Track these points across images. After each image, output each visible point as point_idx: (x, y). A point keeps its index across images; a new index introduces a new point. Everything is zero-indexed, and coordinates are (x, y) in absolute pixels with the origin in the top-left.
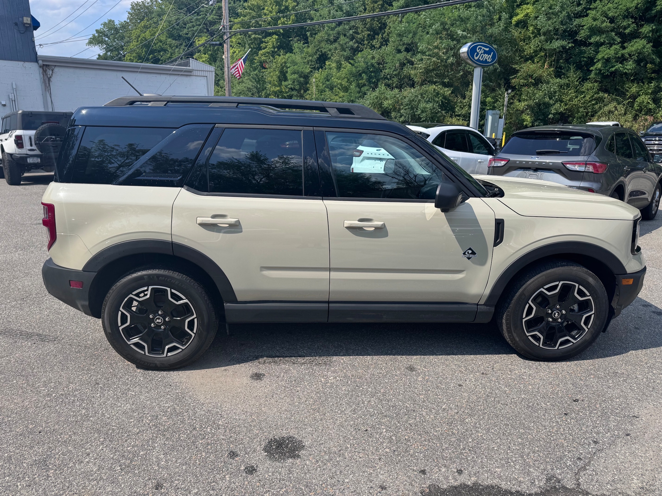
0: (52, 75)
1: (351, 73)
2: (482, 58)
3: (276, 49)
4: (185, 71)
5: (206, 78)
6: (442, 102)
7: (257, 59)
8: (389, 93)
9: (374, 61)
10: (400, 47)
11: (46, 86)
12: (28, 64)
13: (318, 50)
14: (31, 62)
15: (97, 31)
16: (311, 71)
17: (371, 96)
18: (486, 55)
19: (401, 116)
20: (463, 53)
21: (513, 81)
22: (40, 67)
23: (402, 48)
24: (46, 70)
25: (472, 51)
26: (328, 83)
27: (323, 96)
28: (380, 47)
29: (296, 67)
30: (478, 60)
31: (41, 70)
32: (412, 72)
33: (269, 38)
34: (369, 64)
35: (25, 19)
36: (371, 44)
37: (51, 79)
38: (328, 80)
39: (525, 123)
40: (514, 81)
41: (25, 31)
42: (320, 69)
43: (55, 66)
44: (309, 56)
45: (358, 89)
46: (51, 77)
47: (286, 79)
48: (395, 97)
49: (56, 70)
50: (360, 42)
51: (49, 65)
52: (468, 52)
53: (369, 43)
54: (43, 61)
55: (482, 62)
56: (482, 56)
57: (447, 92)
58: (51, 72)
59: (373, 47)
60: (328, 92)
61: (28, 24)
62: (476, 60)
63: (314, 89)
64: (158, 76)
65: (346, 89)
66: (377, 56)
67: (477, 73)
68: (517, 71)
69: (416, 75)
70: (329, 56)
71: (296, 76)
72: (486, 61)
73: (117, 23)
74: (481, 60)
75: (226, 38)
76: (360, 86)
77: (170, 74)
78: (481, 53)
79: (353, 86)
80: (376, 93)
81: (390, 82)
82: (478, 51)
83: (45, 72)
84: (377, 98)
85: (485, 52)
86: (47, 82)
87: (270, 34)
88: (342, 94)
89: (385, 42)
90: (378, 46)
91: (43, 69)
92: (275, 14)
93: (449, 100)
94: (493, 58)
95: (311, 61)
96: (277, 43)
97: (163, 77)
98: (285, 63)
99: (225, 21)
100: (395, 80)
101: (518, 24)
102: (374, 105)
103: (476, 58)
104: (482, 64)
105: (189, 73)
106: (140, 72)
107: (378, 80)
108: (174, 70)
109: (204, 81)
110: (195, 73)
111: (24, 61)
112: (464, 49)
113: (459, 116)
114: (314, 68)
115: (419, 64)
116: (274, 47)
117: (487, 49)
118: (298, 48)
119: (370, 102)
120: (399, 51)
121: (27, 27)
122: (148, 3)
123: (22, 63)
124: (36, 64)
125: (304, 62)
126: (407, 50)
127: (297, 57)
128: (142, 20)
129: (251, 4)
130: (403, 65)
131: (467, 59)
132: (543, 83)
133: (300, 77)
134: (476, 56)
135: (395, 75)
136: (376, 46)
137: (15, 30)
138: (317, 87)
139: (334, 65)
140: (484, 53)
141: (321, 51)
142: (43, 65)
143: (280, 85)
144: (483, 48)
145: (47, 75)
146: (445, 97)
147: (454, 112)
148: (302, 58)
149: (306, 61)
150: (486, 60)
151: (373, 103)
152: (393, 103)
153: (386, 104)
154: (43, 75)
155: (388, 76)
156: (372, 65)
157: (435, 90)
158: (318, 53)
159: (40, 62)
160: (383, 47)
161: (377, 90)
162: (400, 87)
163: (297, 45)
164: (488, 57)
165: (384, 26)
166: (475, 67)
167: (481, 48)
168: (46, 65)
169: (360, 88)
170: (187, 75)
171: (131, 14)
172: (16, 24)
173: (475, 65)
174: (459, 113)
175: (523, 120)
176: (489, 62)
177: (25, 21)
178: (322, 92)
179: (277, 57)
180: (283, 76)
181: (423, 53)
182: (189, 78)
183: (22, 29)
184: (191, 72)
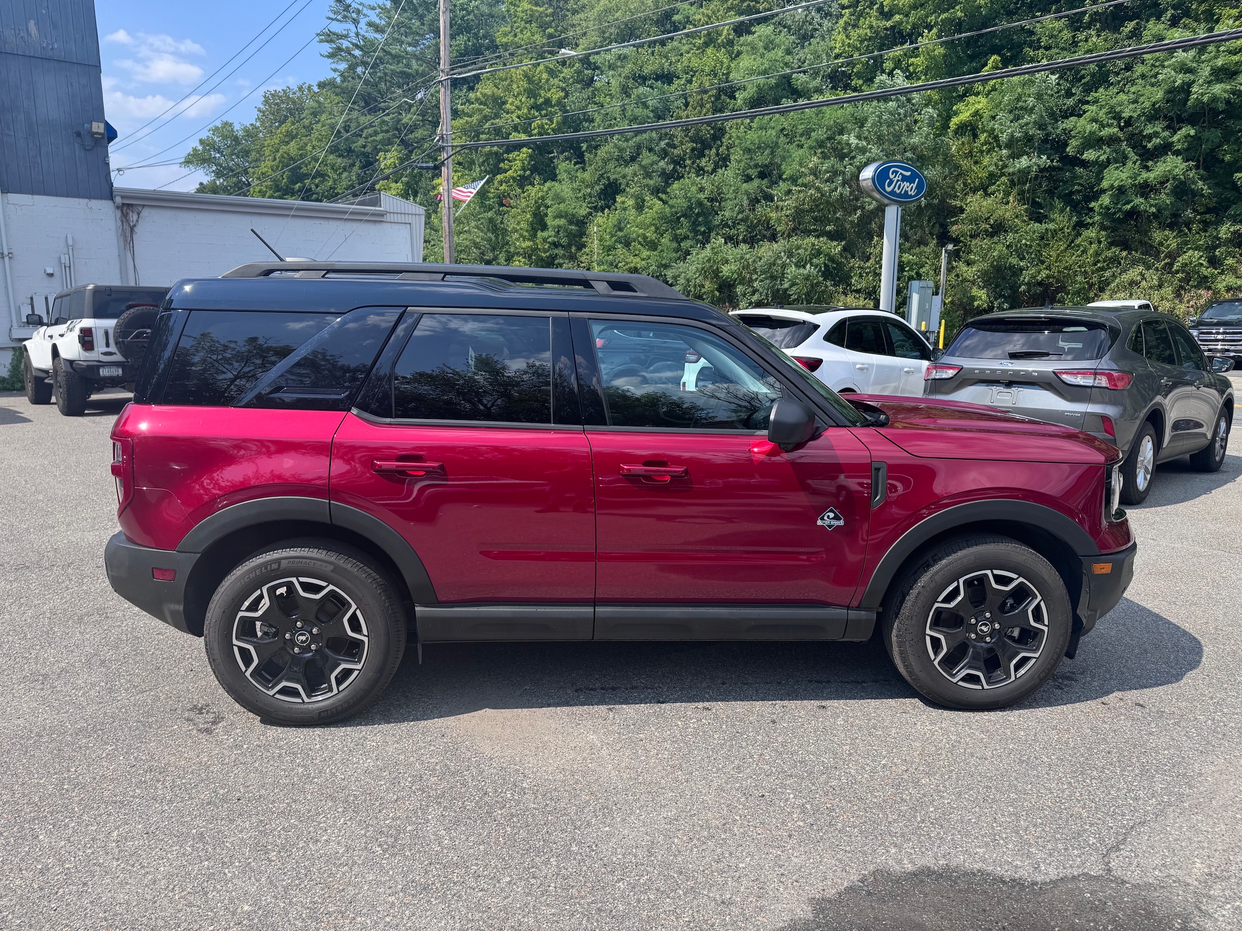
0: (137, 221)
1: (662, 217)
2: (899, 188)
3: (528, 173)
4: (373, 215)
5: (408, 226)
6: (826, 266)
7: (492, 190)
8: (731, 252)
9: (701, 196)
10: (750, 171)
11: (125, 241)
12: (96, 204)
13: (602, 175)
14: (101, 199)
15: (202, 142)
16: (590, 214)
17: (700, 256)
18: (907, 184)
19: (753, 293)
20: (864, 180)
21: (954, 228)
22: (118, 208)
23: (753, 172)
24: (127, 214)
25: (881, 177)
26: (620, 234)
27: (611, 257)
28: (714, 171)
29: (562, 206)
30: (893, 193)
31: (119, 213)
32: (773, 215)
33: (516, 153)
34: (693, 200)
35: (95, 124)
36: (698, 166)
37: (136, 229)
38: (621, 230)
39: (976, 304)
41: (94, 147)
42: (607, 210)
43: (144, 206)
44: (586, 187)
45: (675, 245)
46: (135, 226)
47: (544, 227)
48: (742, 258)
49: (145, 212)
50: (678, 162)
51: (132, 205)
52: (873, 179)
53: (693, 163)
54: (123, 197)
55: (900, 195)
56: (900, 185)
57: (836, 248)
58: (135, 217)
59: (700, 171)
60: (620, 250)
61: (100, 134)
62: (889, 193)
63: (594, 245)
64: (324, 223)
65: (653, 246)
66: (708, 187)
67: (892, 215)
68: (962, 210)
69: (779, 220)
70: (623, 186)
71: (562, 222)
72: (906, 194)
73: (237, 127)
74: (898, 192)
75: (446, 157)
76: (677, 239)
77: (346, 220)
78: (898, 181)
79: (665, 240)
80: (707, 252)
81: (733, 232)
82: (891, 176)
83: (125, 216)
84: (709, 260)
85: (905, 179)
86: (128, 234)
87: (518, 146)
88: (645, 253)
89: (723, 161)
90: (710, 169)
91: (122, 211)
92: (526, 111)
93: (840, 265)
94: (919, 188)
95: (590, 195)
96: (529, 163)
97: (333, 224)
98: (543, 198)
99: (444, 128)
100: (742, 228)
101: (962, 129)
102: (703, 272)
103: (889, 189)
104: (900, 199)
105: (378, 218)
106: (293, 216)
107: (710, 230)
108: (352, 213)
109: (405, 231)
110: (388, 218)
111: (90, 197)
112: (868, 173)
113: (858, 291)
114: (595, 207)
115: (785, 200)
116: (524, 169)
117: (908, 174)
118: (565, 171)
119: (697, 268)
120: (748, 179)
121: (97, 140)
122: (294, 93)
123: (86, 201)
124: (110, 202)
125: (577, 198)
126: (762, 176)
127: (564, 188)
128: (282, 123)
129: (481, 93)
130: (754, 202)
131: (873, 190)
132: (1007, 232)
133: (571, 223)
134: (889, 186)
135: (742, 220)
136: (706, 169)
137: (76, 145)
138: (600, 240)
139: (631, 202)
140: (903, 180)
141: (608, 178)
142: (123, 204)
143: (534, 236)
144: (901, 171)
145: (128, 221)
146: (832, 259)
147: (850, 285)
148: (573, 189)
149: (580, 195)
150: (906, 192)
151: (703, 268)
152: (739, 269)
153: (726, 270)
154: (122, 222)
155: (730, 223)
156: (700, 204)
157: (813, 245)
158: (603, 181)
159: (118, 200)
160: (720, 170)
161: (708, 246)
162: (752, 241)
163: (563, 166)
164: (910, 188)
165: (719, 133)
166: (887, 205)
167: (897, 172)
168: (129, 205)
169: (679, 243)
170: (375, 221)
171: (263, 112)
172: (79, 134)
173: (886, 201)
174: (859, 287)
175: (974, 298)
176: (911, 196)
177: (94, 130)
178: (609, 249)
179: (530, 187)
180: (539, 222)
181: (794, 180)
182: (378, 226)
183: (89, 142)
184: (382, 215)
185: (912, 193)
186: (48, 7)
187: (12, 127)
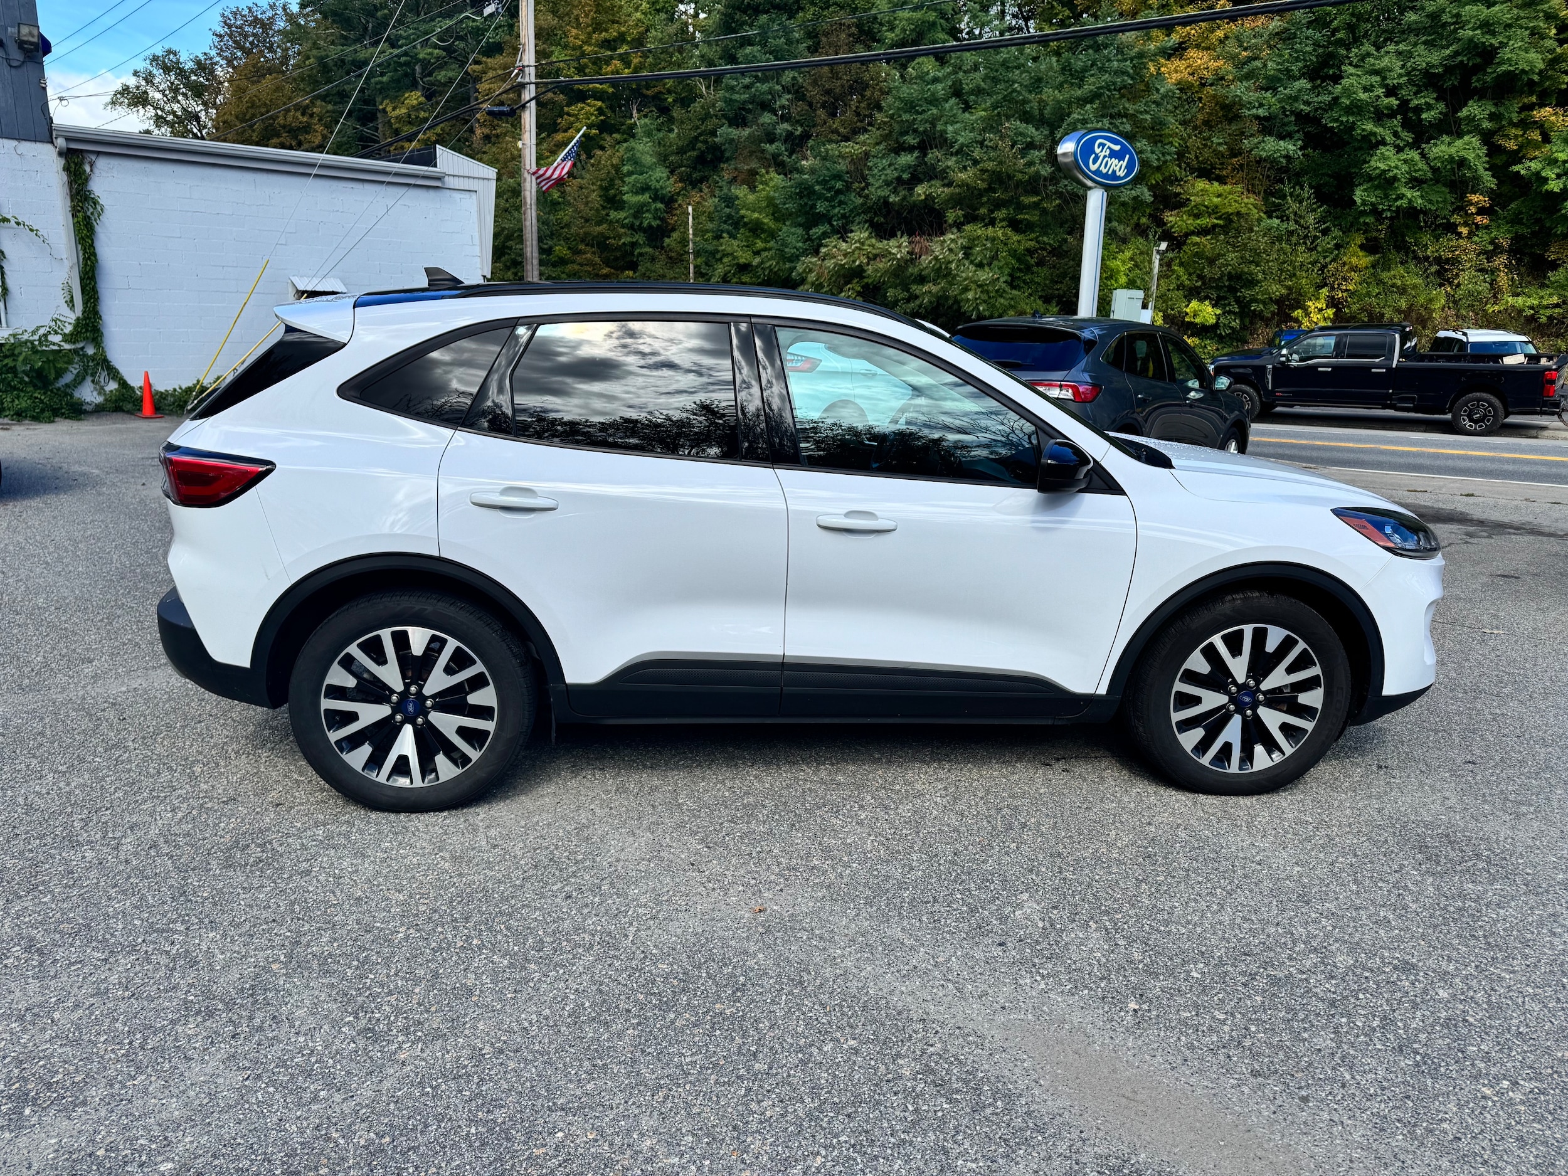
0: (91, 174)
2: (1105, 167)
3: (595, 132)
4: (424, 177)
5: (473, 195)
12: (28, 148)
13: (697, 138)
14: (34, 141)
15: (135, 74)
16: (682, 189)
18: (1115, 161)
20: (1065, 155)
22: (60, 154)
24: (76, 164)
25: (1085, 150)
27: (712, 247)
29: (643, 177)
30: (1098, 172)
31: (63, 162)
35: (23, 30)
41: (23, 62)
42: (704, 185)
43: (98, 153)
44: (675, 152)
45: (802, 232)
46: (88, 177)
47: (619, 205)
48: (890, 252)
49: (102, 163)
51: (83, 151)
52: (1075, 152)
54: (68, 139)
55: (1106, 176)
56: (1107, 163)
58: (88, 169)
60: (727, 240)
61: (31, 43)
62: (1094, 173)
63: (688, 230)
64: (358, 187)
65: (770, 235)
67: (1095, 202)
68: (1185, 201)
70: (728, 155)
71: (645, 197)
72: (1114, 176)
73: (184, 56)
74: (1104, 171)
75: (527, 98)
77: (389, 183)
78: (1105, 157)
79: (788, 228)
82: (1097, 150)
83: (72, 167)
85: (1113, 154)
87: (582, 97)
88: (760, 244)
91: (68, 160)
94: (1130, 168)
95: (682, 164)
96: (596, 118)
97: (369, 189)
98: (617, 166)
99: (526, 57)
103: (1093, 167)
104: (1105, 181)
105: (432, 183)
106: (316, 176)
107: (850, 214)
108: (395, 174)
109: (470, 202)
110: (446, 182)
111: (19, 138)
112: (1067, 146)
114: (689, 181)
117: (1117, 148)
118: (646, 131)
121: (30, 51)
122: (264, 12)
123: (14, 143)
124: (49, 147)
125: (663, 167)
126: (923, 145)
128: (247, 53)
131: (1073, 169)
133: (655, 199)
134: (1094, 162)
136: (841, 133)
138: (698, 226)
140: (1111, 156)
141: (706, 141)
142: (69, 150)
144: (1108, 144)
145: (78, 174)
146: (1017, 258)
148: (658, 156)
149: (666, 164)
150: (1114, 172)
153: (872, 269)
154: (69, 173)
157: (994, 239)
158: (698, 146)
159: (61, 143)
160: (860, 136)
163: (645, 124)
166: (1090, 188)
167: (1103, 145)
168: (77, 151)
169: (806, 229)
170: (430, 188)
171: (220, 36)
173: (1089, 183)
176: (1119, 178)
177: (28, 38)
178: (710, 238)
179: (599, 153)
180: (612, 199)
182: (432, 194)
183: (17, 55)
184: (438, 179)
185: (1121, 173)
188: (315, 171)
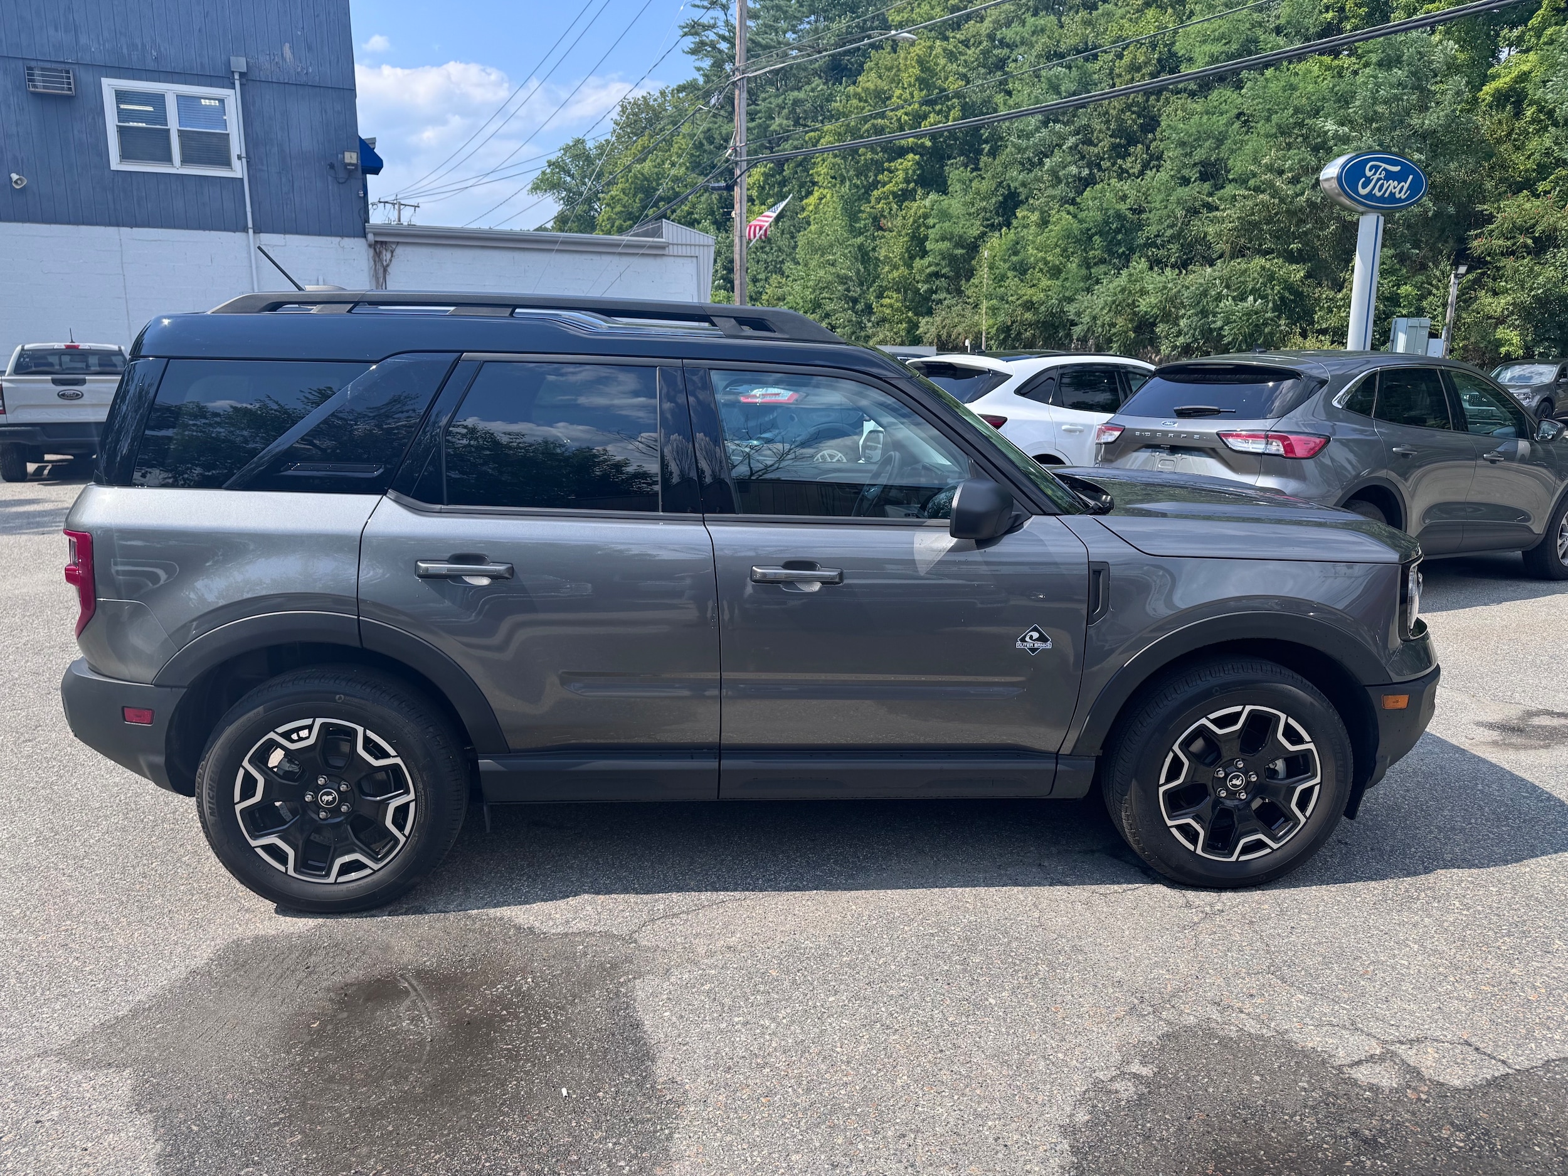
0: (391, 260)
1: (1068, 235)
2: (1380, 190)
3: (912, 185)
4: (651, 247)
5: (694, 260)
6: (1282, 298)
7: (868, 209)
8: (1154, 280)
9: (1123, 207)
10: (1186, 172)
11: (378, 282)
12: (347, 242)
13: (1000, 184)
14: (354, 237)
15: (550, 164)
16: (984, 234)
17: (1112, 285)
18: (1393, 183)
19: (1179, 334)
20: (1327, 180)
21: (1475, 243)
22: (370, 246)
23: (1194, 175)
24: (380, 252)
25: (1352, 175)
26: (1014, 259)
27: (1002, 289)
28: (1142, 173)
29: (947, 224)
30: (1370, 196)
31: (371, 251)
32: (1211, 230)
33: (900, 161)
34: (1111, 212)
35: (347, 155)
36: (1120, 167)
37: (389, 269)
38: (1016, 253)
39: (1503, 350)
40: (1477, 245)
41: (347, 179)
42: (1004, 228)
43: (398, 243)
44: (982, 199)
45: (1084, 272)
46: (388, 265)
47: (924, 253)
48: (1165, 288)
49: (399, 250)
50: (1095, 164)
51: (386, 243)
52: (1339, 178)
53: (1113, 164)
54: (375, 234)
55: (1382, 199)
56: (1382, 186)
57: (1297, 273)
58: (389, 255)
59: (1122, 174)
60: (1012, 282)
61: (353, 164)
62: (1365, 197)
63: (984, 274)
64: (596, 258)
65: (1055, 272)
66: (1132, 194)
67: (1369, 227)
68: (1490, 219)
69: (1219, 235)
70: (1022, 197)
71: (947, 245)
72: (1392, 198)
73: (590, 145)
74: (1379, 194)
75: (739, 172)
76: (1087, 264)
77: (620, 254)
78: (1379, 179)
79: (1073, 266)
80: (1123, 280)
81: (1162, 252)
82: (1368, 173)
83: (378, 255)
84: (1123, 290)
85: (1390, 176)
86: (381, 275)
87: (902, 152)
88: (1045, 282)
89: (1154, 160)
90: (1136, 171)
91: (375, 250)
92: (917, 106)
93: (1299, 294)
94: (1414, 189)
95: (985, 209)
96: (914, 171)
97: (606, 259)
98: (926, 216)
99: (738, 139)
100: (1174, 247)
101: (1501, 99)
102: (1116, 308)
103: (1364, 192)
105: (659, 251)
106: (558, 251)
107: (1132, 250)
108: (626, 246)
109: (690, 267)
110: (671, 250)
111: (342, 235)
112: (1331, 171)
113: (1323, 332)
114: (992, 225)
115: (1224, 210)
116: (907, 181)
117: (1396, 169)
118: (959, 181)
119: (1105, 302)
120: (1185, 181)
121: (350, 171)
122: (655, 100)
123: (338, 239)
124: (363, 240)
125: (970, 214)
126: (1204, 177)
127: (955, 203)
128: (642, 134)
129: (863, 88)
130: (1194, 212)
131: (1339, 195)
132: (1558, 247)
133: (958, 245)
134: (1364, 187)
135: (1172, 237)
136: (1131, 171)
137: (329, 178)
138: (991, 268)
139: (1035, 217)
140: (1387, 178)
141: (1009, 186)
142: (376, 242)
143: (910, 267)
144: (1384, 165)
145: (381, 260)
146: (1289, 287)
147: (1312, 323)
148: (965, 204)
149: (972, 210)
150: (1392, 194)
151: (1114, 302)
152: (1161, 302)
153: (1144, 305)
154: (375, 261)
155: (1159, 242)
156: (1119, 216)
157: (1263, 268)
158: (1001, 191)
159: (370, 237)
160: (1148, 172)
161: (1124, 272)
162: (1183, 265)
163: (955, 173)
164: (1399, 189)
165: (1151, 124)
166: (1361, 214)
167: (1377, 168)
168: (382, 243)
169: (1088, 267)
170: (656, 255)
171: (620, 124)
172: (332, 166)
173: (1361, 208)
174: (1324, 326)
175: (1499, 343)
176: (1400, 200)
177: (347, 161)
178: (1000, 279)
179: (910, 203)
180: (918, 246)
181: (1242, 181)
182: (659, 261)
183: (342, 175)
184: (663, 248)
185: (1403, 196)
186: (303, 28)
187: (265, 162)
188: (557, 247)
